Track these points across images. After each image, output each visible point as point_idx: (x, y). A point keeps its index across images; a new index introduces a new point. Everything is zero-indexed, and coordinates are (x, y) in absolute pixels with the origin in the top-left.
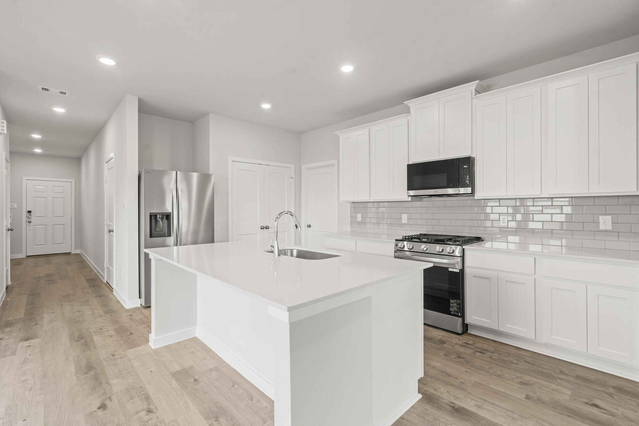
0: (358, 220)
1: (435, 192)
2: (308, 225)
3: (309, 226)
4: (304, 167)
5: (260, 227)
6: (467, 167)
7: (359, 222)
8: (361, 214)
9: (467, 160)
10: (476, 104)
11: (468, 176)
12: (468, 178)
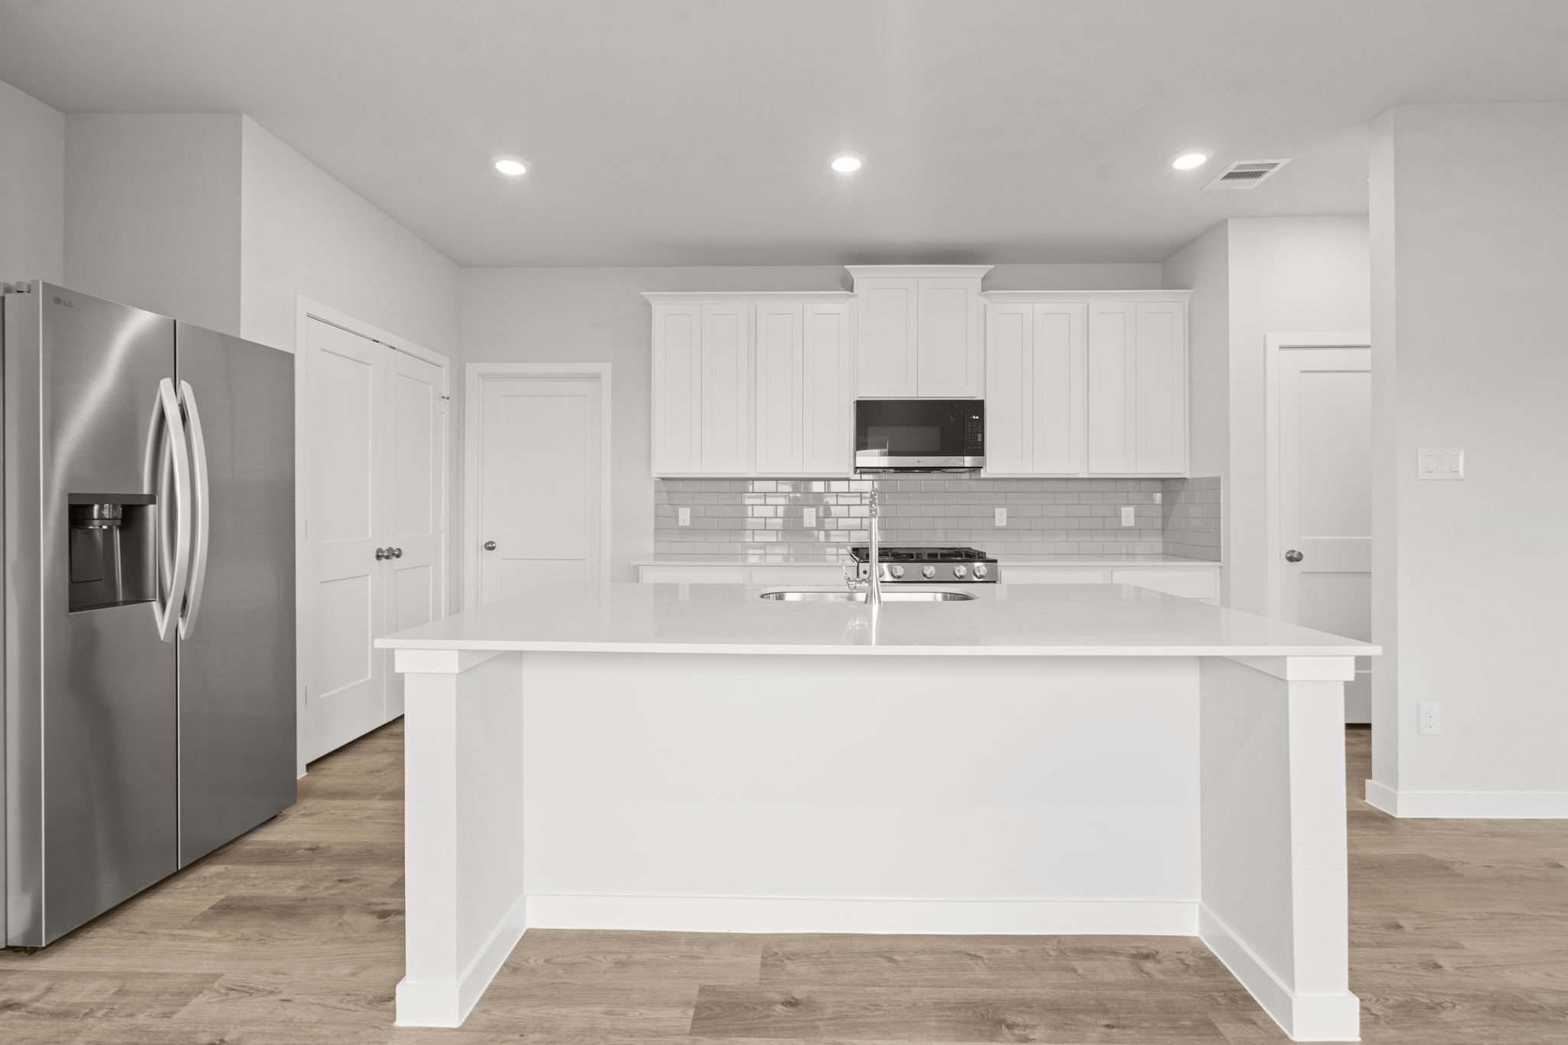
0: (680, 524)
1: (918, 461)
2: (486, 545)
3: (490, 547)
4: (472, 369)
5: (375, 554)
6: (977, 418)
7: (682, 530)
8: (689, 509)
9: (978, 406)
10: (985, 307)
11: (980, 435)
12: (980, 440)
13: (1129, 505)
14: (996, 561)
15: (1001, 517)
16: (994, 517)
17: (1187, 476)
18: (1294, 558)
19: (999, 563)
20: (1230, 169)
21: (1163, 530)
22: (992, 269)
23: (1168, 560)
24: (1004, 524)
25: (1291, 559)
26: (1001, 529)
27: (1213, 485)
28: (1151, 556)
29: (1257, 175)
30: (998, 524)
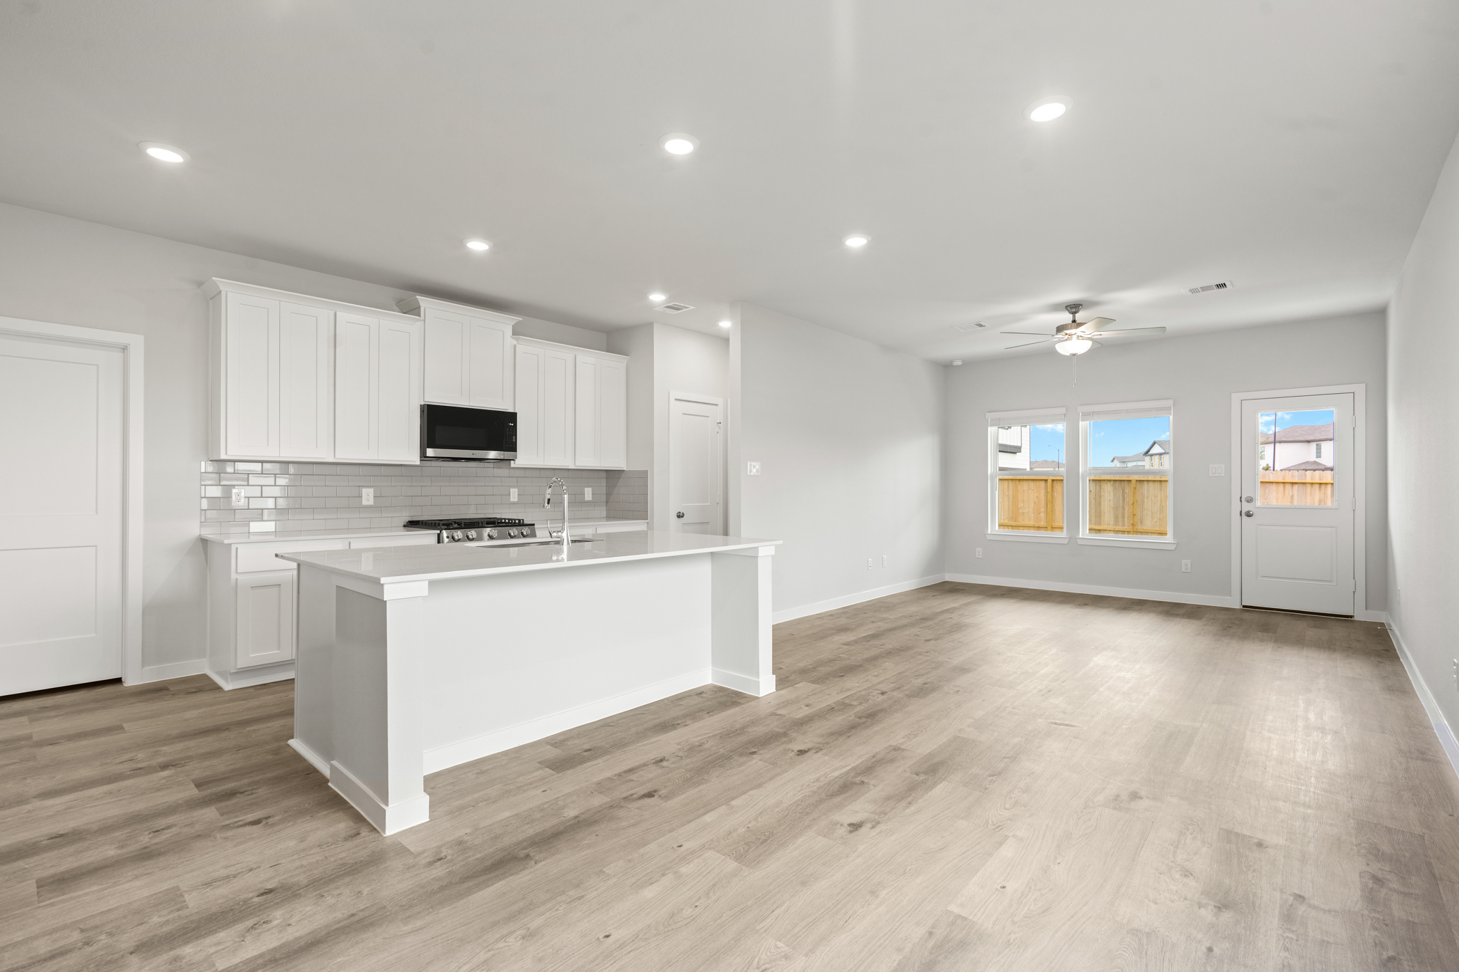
0: (233, 505)
1: (473, 454)
6: (511, 424)
7: (236, 510)
8: (242, 490)
9: (513, 417)
10: (515, 346)
11: (514, 437)
12: (514, 440)
13: (588, 486)
14: (534, 525)
15: (514, 495)
16: (509, 495)
17: (625, 469)
18: (680, 516)
19: (536, 526)
20: (670, 304)
21: (607, 502)
22: (521, 321)
23: (610, 521)
24: (516, 500)
25: (679, 517)
26: (514, 503)
27: (643, 476)
28: (600, 519)
29: (678, 309)
30: (512, 500)
